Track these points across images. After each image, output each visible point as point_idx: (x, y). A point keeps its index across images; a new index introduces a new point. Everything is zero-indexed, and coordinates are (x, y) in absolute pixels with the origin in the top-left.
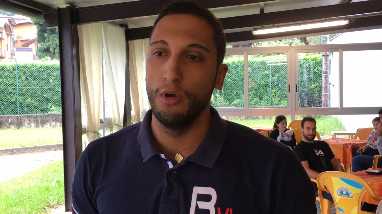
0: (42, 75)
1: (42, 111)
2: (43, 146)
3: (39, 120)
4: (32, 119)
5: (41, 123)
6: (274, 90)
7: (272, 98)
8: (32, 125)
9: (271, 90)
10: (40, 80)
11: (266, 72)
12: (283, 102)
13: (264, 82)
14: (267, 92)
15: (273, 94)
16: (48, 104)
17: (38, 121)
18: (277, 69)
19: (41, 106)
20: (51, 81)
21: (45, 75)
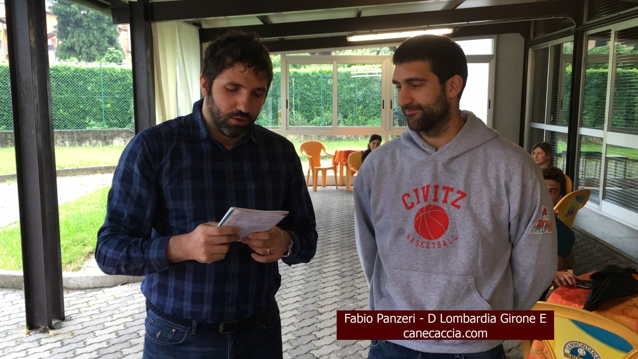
0: (78, 81)
1: (78, 126)
2: (88, 168)
3: (76, 137)
4: (66, 136)
5: (78, 140)
6: (361, 107)
7: (358, 117)
8: (67, 142)
9: (357, 106)
10: (75, 86)
11: (352, 85)
12: (370, 121)
13: (349, 98)
14: (352, 108)
15: (359, 111)
16: (86, 117)
17: (74, 138)
18: (365, 82)
19: (77, 120)
20: (89, 88)
21: (82, 81)
